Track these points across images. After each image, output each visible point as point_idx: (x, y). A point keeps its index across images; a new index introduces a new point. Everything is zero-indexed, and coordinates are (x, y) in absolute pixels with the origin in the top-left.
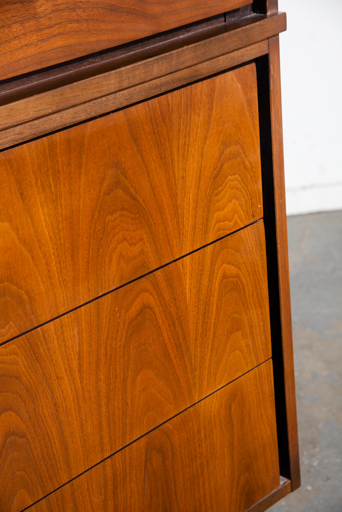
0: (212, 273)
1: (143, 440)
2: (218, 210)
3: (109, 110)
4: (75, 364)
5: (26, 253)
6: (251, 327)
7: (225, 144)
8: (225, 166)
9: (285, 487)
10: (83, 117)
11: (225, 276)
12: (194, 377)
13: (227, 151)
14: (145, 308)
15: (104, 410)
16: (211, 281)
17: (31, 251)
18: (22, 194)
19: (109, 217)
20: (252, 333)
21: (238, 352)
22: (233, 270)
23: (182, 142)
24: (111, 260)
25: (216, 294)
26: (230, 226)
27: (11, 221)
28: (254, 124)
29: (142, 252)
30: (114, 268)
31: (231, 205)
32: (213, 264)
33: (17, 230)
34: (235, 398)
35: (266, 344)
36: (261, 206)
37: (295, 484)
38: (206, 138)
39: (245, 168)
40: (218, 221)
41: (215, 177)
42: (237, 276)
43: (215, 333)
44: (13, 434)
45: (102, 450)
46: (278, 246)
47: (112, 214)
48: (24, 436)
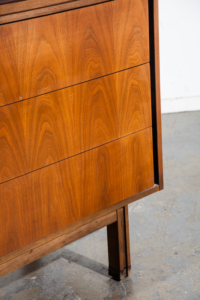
0: (127, 82)
1: (97, 149)
2: (131, 55)
3: (88, 4)
4: (72, 109)
5: (55, 58)
6: (143, 110)
7: (134, 27)
8: (134, 36)
9: (156, 187)
10: (79, 6)
11: (132, 85)
12: (118, 127)
13: (135, 29)
14: (99, 91)
15: (82, 131)
16: (127, 86)
17: (57, 58)
18: (55, 34)
19: (87, 50)
20: (143, 113)
21: (137, 120)
22: (136, 83)
23: (116, 23)
24: (87, 68)
25: (129, 92)
26: (135, 63)
27: (50, 44)
28: (146, 20)
29: (99, 67)
30: (88, 72)
31: (136, 54)
32: (128, 78)
33: (53, 48)
34: (135, 140)
35: (150, 119)
36: (149, 56)
37: (161, 188)
38: (126, 22)
39: (142, 38)
40: (130, 60)
41: (130, 40)
42: (138, 86)
43: (128, 109)
44: (48, 132)
45: (81, 149)
46: (156, 76)
47: (88, 48)
48: (51, 134)
